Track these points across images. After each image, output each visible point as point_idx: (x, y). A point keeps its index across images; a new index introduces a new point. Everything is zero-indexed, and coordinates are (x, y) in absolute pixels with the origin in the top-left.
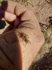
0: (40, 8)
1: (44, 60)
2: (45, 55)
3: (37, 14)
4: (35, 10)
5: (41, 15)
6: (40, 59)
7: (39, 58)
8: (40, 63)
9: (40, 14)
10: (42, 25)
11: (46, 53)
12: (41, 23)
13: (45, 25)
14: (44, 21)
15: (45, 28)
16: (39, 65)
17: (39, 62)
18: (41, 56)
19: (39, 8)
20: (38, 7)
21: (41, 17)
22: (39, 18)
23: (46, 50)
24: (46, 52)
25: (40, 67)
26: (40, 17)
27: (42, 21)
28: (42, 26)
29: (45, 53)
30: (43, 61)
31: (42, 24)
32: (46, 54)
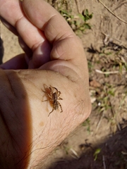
0: (115, 6)
1: (120, 137)
2: (120, 125)
3: (106, 22)
4: (103, 11)
5: (115, 24)
6: (109, 135)
7: (107, 133)
8: (108, 147)
9: (114, 20)
10: (116, 48)
11: (123, 120)
12: (114, 42)
13: (125, 48)
14: (123, 38)
15: (123, 56)
16: (106, 151)
17: (105, 144)
18: (111, 128)
19: (111, 6)
20: (110, 3)
21: (117, 29)
22: (112, 30)
23: (125, 111)
24: (125, 118)
25: (108, 157)
26: (114, 29)
27: (118, 39)
28: (116, 50)
29: (121, 120)
30: (116, 141)
31: (117, 45)
32: (123, 122)
